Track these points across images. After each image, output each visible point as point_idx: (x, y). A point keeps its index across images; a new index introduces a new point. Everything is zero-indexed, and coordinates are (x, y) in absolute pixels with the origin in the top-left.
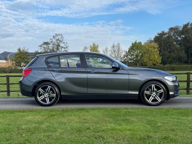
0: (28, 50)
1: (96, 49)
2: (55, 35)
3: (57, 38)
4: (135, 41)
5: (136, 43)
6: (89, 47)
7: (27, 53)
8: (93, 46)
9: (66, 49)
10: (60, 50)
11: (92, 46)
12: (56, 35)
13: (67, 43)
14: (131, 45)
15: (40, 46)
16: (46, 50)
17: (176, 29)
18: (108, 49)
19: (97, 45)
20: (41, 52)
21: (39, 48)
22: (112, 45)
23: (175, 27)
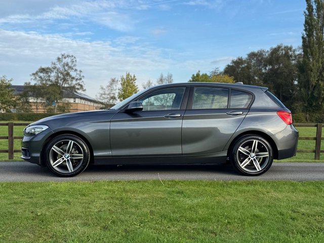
0: (11, 80)
1: (132, 83)
2: (60, 57)
3: (64, 62)
4: (198, 71)
5: (198, 75)
6: (120, 80)
7: (9, 86)
8: (127, 78)
9: (78, 81)
10: (70, 82)
11: (125, 77)
12: (63, 55)
13: (81, 71)
14: (191, 79)
15: (34, 74)
16: (44, 82)
17: (260, 56)
18: (151, 84)
19: (134, 77)
20: (35, 84)
21: (33, 77)
22: (159, 77)
23: (258, 52)
